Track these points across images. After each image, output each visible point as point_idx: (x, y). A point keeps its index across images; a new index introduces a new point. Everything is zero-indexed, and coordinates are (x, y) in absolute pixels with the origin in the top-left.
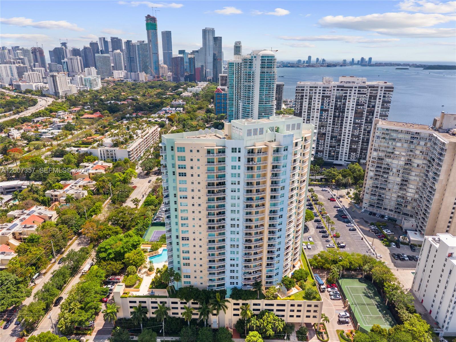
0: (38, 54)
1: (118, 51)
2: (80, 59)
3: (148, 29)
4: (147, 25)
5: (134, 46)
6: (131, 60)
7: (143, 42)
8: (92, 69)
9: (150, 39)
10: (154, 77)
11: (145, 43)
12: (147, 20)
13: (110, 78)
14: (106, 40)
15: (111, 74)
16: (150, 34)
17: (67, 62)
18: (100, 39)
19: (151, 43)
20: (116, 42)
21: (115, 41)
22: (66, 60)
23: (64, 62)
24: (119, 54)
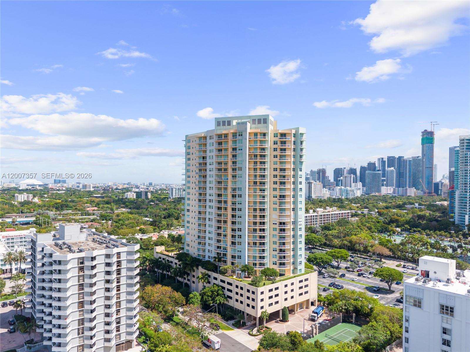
0: (321, 174)
1: (392, 168)
2: (353, 177)
3: (423, 144)
4: (423, 139)
5: (405, 161)
6: (400, 175)
7: (418, 157)
8: (358, 184)
9: (425, 153)
10: (425, 193)
11: (419, 158)
12: (423, 135)
13: (377, 194)
14: (384, 160)
15: (379, 191)
16: (425, 148)
17: (342, 180)
18: (379, 159)
19: (425, 157)
20: (391, 161)
21: (391, 159)
22: (342, 178)
23: (340, 180)
24: (392, 171)
